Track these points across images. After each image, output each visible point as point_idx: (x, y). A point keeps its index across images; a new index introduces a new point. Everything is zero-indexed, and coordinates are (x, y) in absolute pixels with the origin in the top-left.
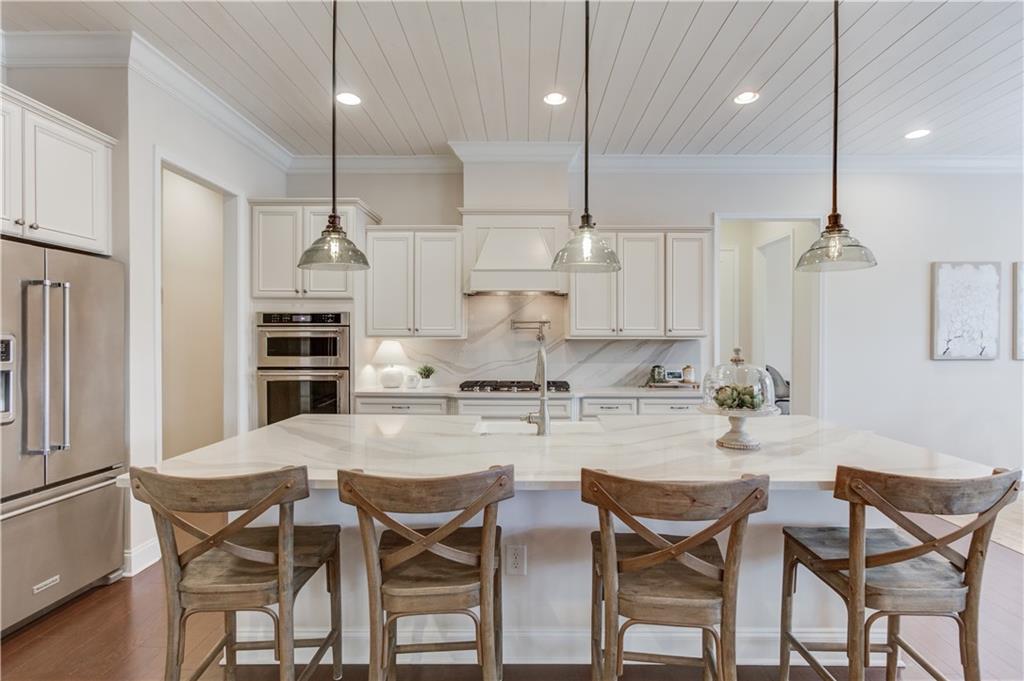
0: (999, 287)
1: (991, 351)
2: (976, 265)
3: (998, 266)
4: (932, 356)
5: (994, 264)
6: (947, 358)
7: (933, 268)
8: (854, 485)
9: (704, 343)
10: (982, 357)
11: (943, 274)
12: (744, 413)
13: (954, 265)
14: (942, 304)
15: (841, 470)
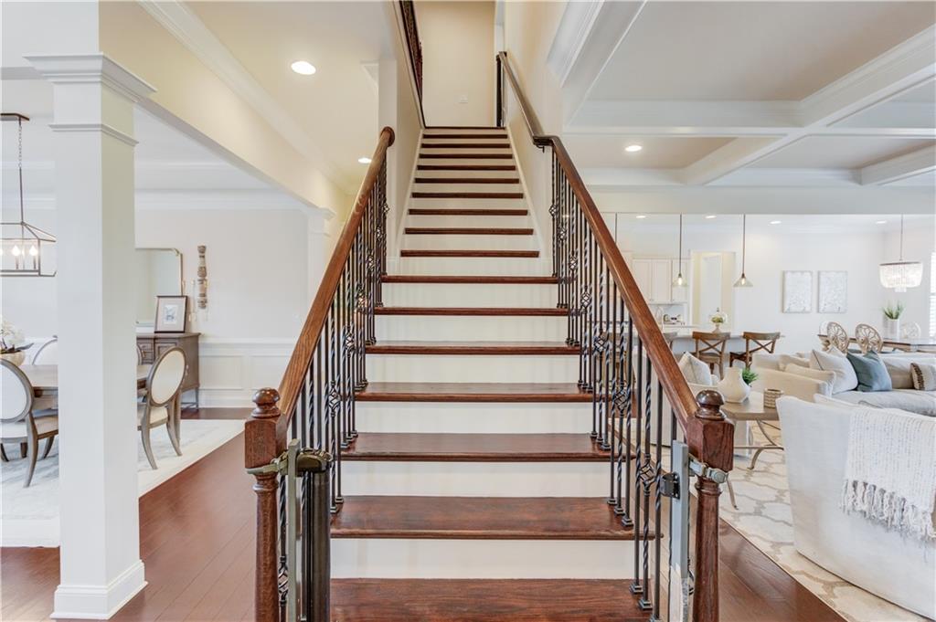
0: (812, 281)
1: (808, 309)
2: (802, 272)
3: (811, 273)
4: (783, 310)
5: (810, 272)
6: (789, 312)
7: (784, 274)
8: (748, 336)
9: (685, 305)
10: (804, 312)
11: (788, 276)
12: (720, 324)
13: (793, 272)
14: (788, 289)
15: (745, 333)
